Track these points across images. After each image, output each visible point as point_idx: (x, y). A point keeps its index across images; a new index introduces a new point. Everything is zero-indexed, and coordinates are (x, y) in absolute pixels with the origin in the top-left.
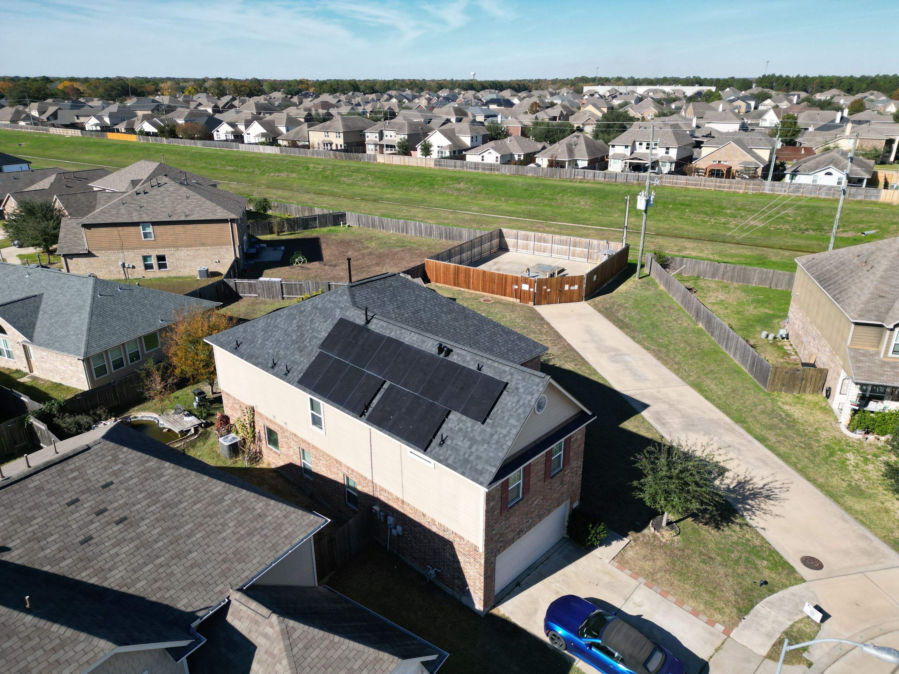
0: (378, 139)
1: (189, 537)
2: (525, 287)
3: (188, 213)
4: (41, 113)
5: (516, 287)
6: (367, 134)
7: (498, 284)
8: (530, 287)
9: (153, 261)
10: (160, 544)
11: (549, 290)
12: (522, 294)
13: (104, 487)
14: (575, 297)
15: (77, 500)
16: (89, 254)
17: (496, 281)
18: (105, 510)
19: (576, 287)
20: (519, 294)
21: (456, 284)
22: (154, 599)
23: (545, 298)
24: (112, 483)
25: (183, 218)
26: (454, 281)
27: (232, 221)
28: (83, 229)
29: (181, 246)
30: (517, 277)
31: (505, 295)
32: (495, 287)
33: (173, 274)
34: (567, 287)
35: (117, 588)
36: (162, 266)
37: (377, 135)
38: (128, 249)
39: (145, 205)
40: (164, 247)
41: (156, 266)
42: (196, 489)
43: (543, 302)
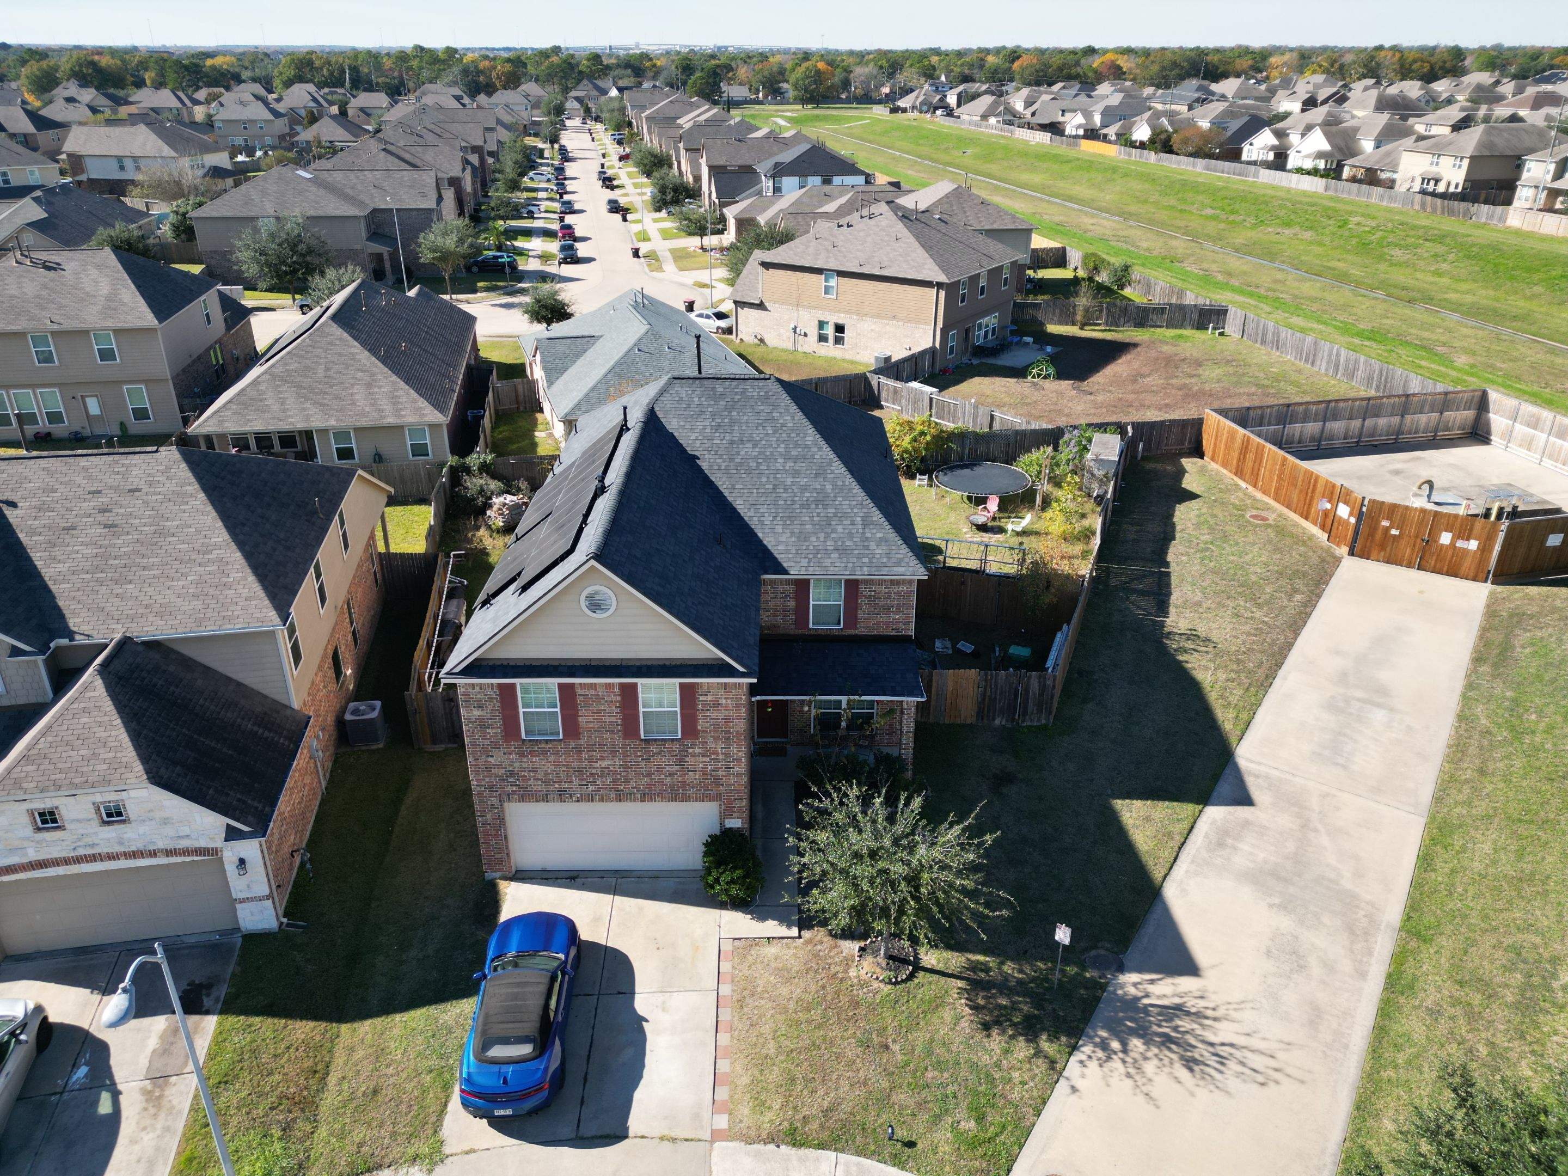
0: (1549, 177)
1: (144, 569)
2: (1343, 511)
3: (886, 264)
4: (1028, 104)
5: (1328, 506)
6: (1528, 165)
7: (1301, 491)
8: (1351, 514)
9: (830, 331)
10: (117, 562)
11: (1394, 532)
12: (1335, 524)
13: (130, 491)
14: (1467, 565)
15: (100, 492)
16: (761, 306)
17: (1299, 483)
18: (110, 511)
19: (1473, 545)
20: (1329, 523)
21: (1239, 473)
22: (61, 603)
23: (1382, 547)
24: (139, 490)
25: (876, 271)
26: (1238, 466)
27: (940, 285)
28: (760, 268)
29: (867, 315)
30: (1334, 486)
31: (1306, 518)
32: (1295, 497)
33: (849, 356)
34: (1445, 538)
35: (46, 579)
36: (838, 341)
37: (1552, 167)
38: (804, 307)
39: (841, 243)
40: (847, 312)
41: (831, 339)
42: (198, 532)
43: (1374, 553)
